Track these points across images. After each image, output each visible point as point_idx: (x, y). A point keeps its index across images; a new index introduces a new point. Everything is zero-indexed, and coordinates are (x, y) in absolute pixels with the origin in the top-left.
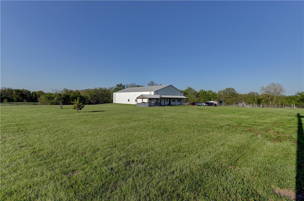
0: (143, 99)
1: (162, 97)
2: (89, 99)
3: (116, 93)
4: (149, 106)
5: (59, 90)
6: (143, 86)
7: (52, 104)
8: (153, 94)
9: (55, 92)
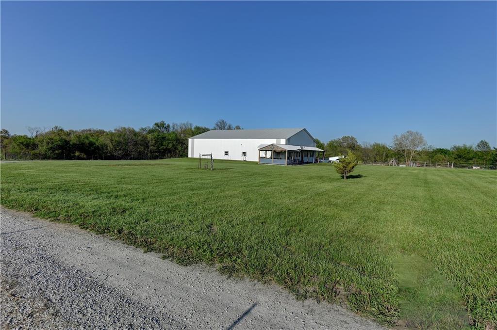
0: (267, 152)
1: (304, 149)
2: (110, 148)
3: (195, 140)
4: (287, 165)
5: (45, 128)
6: (238, 128)
7: (36, 157)
8: (284, 143)
9: (35, 134)
